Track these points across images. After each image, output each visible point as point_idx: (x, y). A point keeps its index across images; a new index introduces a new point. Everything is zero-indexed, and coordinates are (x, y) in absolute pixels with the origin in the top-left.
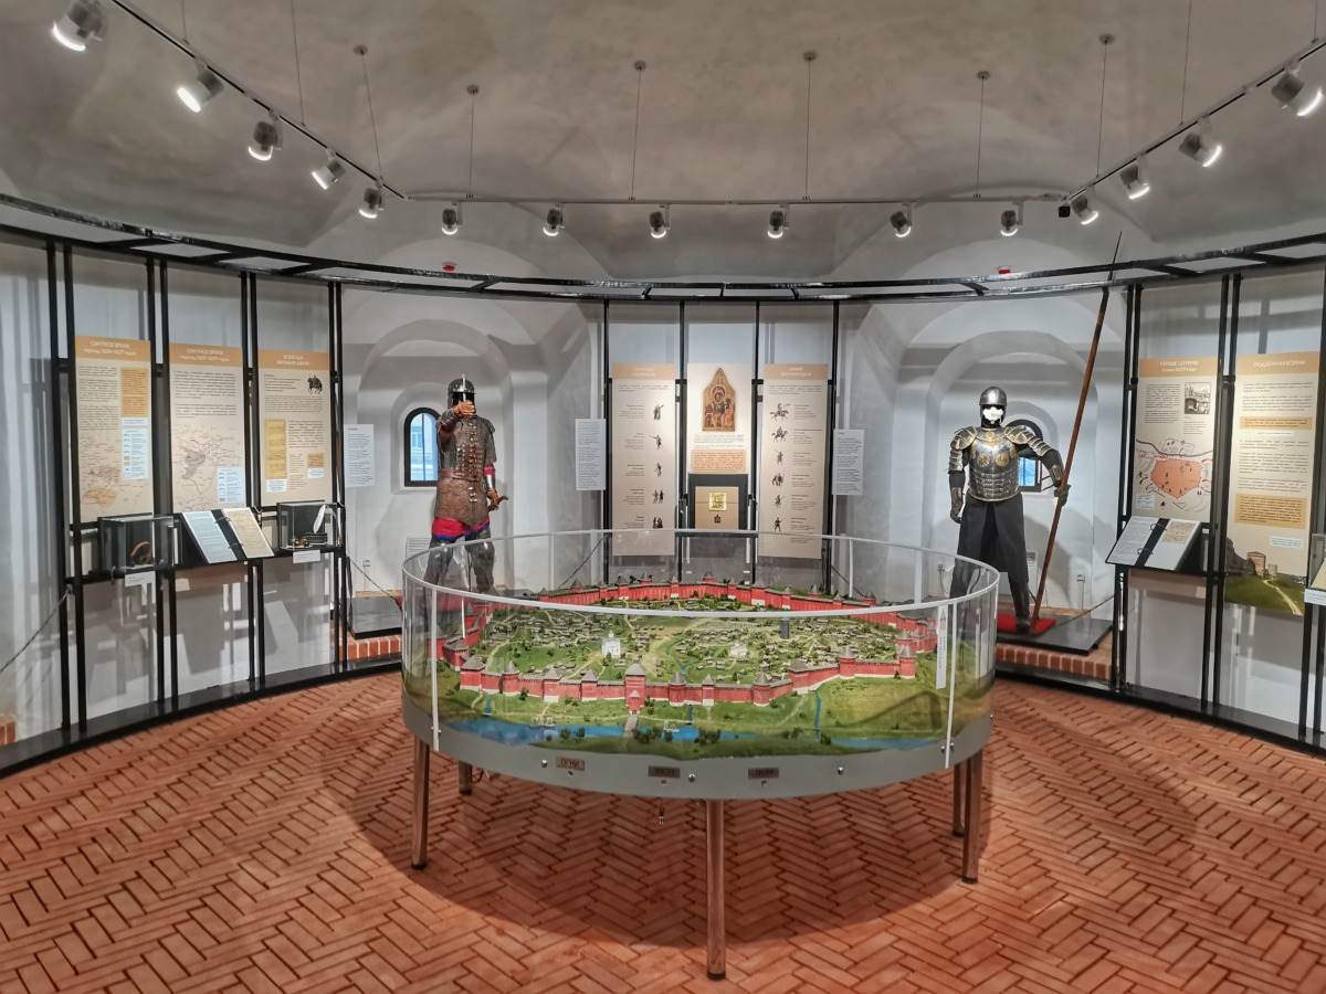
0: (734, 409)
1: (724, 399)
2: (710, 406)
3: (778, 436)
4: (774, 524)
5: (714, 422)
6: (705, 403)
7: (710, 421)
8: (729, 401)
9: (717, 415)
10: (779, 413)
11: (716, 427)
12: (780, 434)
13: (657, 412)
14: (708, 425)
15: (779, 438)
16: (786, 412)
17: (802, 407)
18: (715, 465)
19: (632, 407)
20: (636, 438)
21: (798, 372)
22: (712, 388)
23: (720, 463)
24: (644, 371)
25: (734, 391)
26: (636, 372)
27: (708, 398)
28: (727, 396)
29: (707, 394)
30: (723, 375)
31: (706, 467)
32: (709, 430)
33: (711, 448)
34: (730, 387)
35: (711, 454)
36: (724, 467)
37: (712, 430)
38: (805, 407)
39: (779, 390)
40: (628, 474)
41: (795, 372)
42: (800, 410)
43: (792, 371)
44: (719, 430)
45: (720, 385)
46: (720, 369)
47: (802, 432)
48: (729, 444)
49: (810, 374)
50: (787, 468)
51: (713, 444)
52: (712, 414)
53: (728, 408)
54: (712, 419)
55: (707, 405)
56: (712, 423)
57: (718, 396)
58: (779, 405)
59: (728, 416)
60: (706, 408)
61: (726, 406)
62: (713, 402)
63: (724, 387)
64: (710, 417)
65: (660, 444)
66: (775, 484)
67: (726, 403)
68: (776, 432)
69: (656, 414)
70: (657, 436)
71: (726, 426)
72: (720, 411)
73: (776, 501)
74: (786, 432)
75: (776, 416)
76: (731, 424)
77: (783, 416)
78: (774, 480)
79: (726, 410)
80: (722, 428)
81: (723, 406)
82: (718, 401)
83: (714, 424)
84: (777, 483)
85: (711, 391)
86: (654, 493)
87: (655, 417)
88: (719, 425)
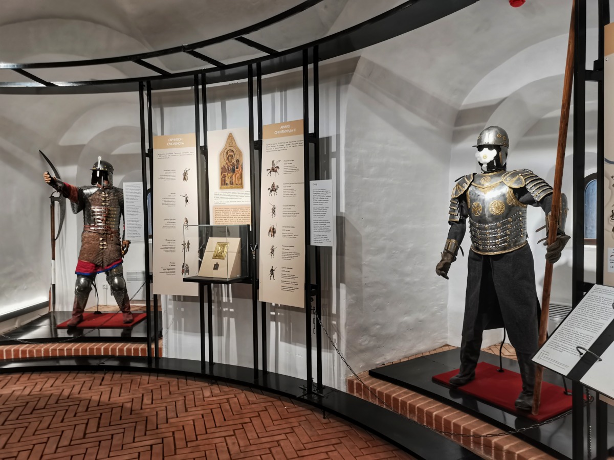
0: (242, 168)
1: (234, 160)
2: (224, 166)
3: (272, 190)
4: (269, 273)
5: (228, 181)
6: (221, 164)
7: (225, 180)
8: (238, 161)
9: (230, 175)
10: (273, 169)
11: (229, 185)
12: (273, 189)
13: (185, 174)
14: (223, 183)
15: (273, 192)
16: (278, 167)
17: (290, 162)
18: (230, 219)
19: (168, 172)
20: (170, 197)
21: (287, 129)
22: (226, 151)
23: (233, 217)
24: (176, 141)
25: (241, 152)
26: (170, 142)
27: (223, 160)
28: (236, 157)
29: (222, 157)
30: (233, 139)
31: (223, 220)
32: (224, 188)
33: (227, 204)
34: (238, 149)
35: (226, 209)
36: (236, 220)
37: (227, 188)
38: (291, 162)
39: (272, 148)
40: (164, 227)
41: (284, 129)
42: (288, 165)
43: (282, 129)
44: (232, 188)
45: (231, 148)
46: (231, 134)
47: (289, 185)
48: (239, 200)
49: (295, 130)
50: (278, 221)
51: (228, 200)
52: (226, 174)
53: (237, 168)
54: (226, 178)
55: (222, 166)
56: (226, 182)
57: (230, 158)
58: (273, 162)
59: (238, 175)
60: (222, 169)
61: (236, 167)
62: (227, 164)
63: (234, 150)
64: (225, 177)
65: (187, 201)
66: (270, 235)
67: (235, 163)
68: (271, 188)
69: (185, 176)
70: (185, 195)
71: (237, 184)
72: (230, 170)
73: (271, 251)
74: (277, 187)
75: (271, 172)
76: (240, 182)
77: (276, 171)
78: (270, 231)
79: (236, 170)
80: (233, 186)
81: (234, 167)
82: (230, 162)
83: (228, 183)
84: (271, 235)
85: (225, 154)
86: (183, 243)
87: (184, 179)
88: (232, 183)
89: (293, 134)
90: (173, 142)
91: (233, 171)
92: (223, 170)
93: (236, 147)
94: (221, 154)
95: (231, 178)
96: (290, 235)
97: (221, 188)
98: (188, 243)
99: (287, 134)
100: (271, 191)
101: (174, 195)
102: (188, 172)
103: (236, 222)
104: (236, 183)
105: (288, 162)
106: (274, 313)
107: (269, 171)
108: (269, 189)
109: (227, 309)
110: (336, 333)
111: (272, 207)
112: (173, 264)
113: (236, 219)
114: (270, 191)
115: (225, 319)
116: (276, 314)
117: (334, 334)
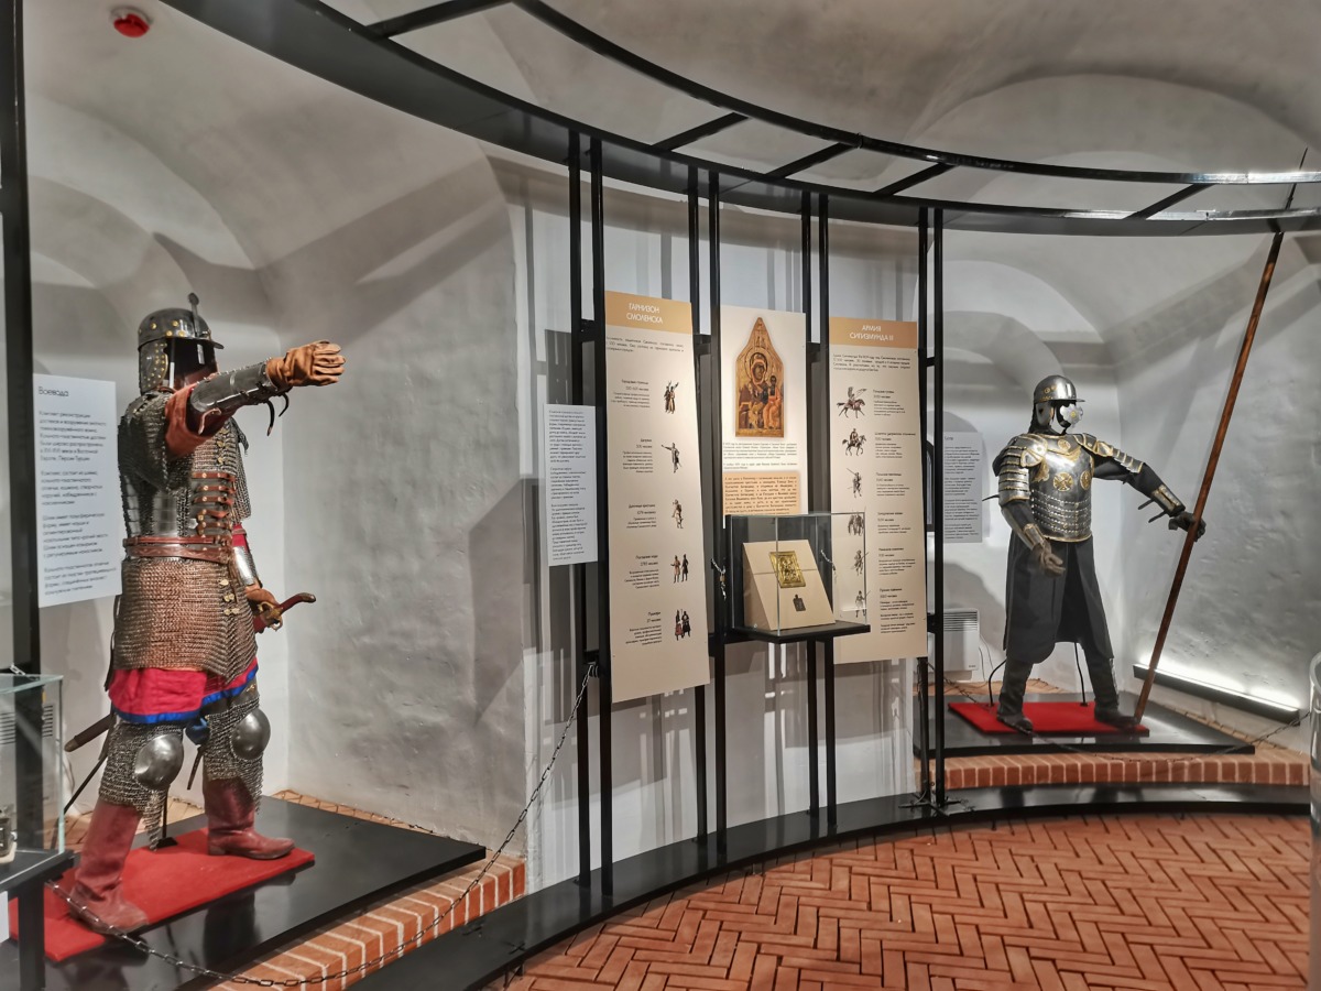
0: (782, 395)
1: (767, 377)
2: (746, 387)
5: (753, 419)
7: (747, 417)
8: (773, 379)
9: (757, 407)
10: (850, 404)
11: (755, 429)
12: (854, 442)
13: (669, 396)
14: (743, 424)
15: (854, 449)
16: (861, 402)
17: (885, 395)
18: (756, 501)
19: (631, 385)
20: (639, 450)
21: (875, 333)
22: (750, 355)
23: (763, 497)
24: (645, 313)
25: (781, 363)
26: (633, 312)
27: (743, 373)
28: (772, 371)
29: (742, 365)
30: (764, 331)
31: (742, 505)
32: (746, 435)
33: (750, 468)
34: (775, 354)
35: (749, 480)
36: (769, 504)
37: (751, 435)
38: (889, 395)
39: (848, 363)
40: (631, 525)
41: (871, 332)
42: (881, 399)
43: (864, 332)
44: (761, 435)
45: (761, 350)
46: (760, 319)
47: (887, 437)
48: (775, 461)
49: (891, 338)
50: (868, 503)
51: (751, 461)
52: (750, 404)
53: (773, 394)
54: (750, 413)
55: (742, 386)
56: (750, 421)
57: (758, 370)
58: (850, 390)
59: (774, 408)
60: (741, 392)
61: (769, 390)
62: (751, 382)
63: (767, 355)
64: (747, 410)
65: (677, 460)
66: (853, 532)
67: (769, 384)
68: (848, 439)
69: (668, 400)
70: (671, 446)
71: (771, 428)
72: (761, 399)
73: (855, 562)
74: (863, 438)
75: (846, 409)
76: (777, 424)
77: (858, 409)
78: (851, 523)
79: (770, 397)
80: (764, 431)
81: (766, 390)
82: (758, 380)
83: (754, 423)
84: (855, 530)
85: (748, 360)
86: (673, 561)
87: (667, 408)
88: (761, 425)
89: (887, 344)
90: (641, 312)
91: (765, 399)
92: (743, 395)
93: (770, 348)
94: (739, 360)
95: (760, 413)
96: (895, 529)
97: (738, 434)
98: (686, 562)
99: (877, 343)
100: (850, 446)
101: (648, 444)
102: (675, 391)
103: (770, 508)
104: (770, 424)
105: (882, 394)
106: (772, 695)
107: (842, 407)
108: (845, 441)
109: (672, 712)
110: (897, 699)
111: (854, 477)
112: (655, 617)
113: (769, 501)
114: (846, 445)
115: (669, 737)
116: (778, 694)
117: (893, 701)
